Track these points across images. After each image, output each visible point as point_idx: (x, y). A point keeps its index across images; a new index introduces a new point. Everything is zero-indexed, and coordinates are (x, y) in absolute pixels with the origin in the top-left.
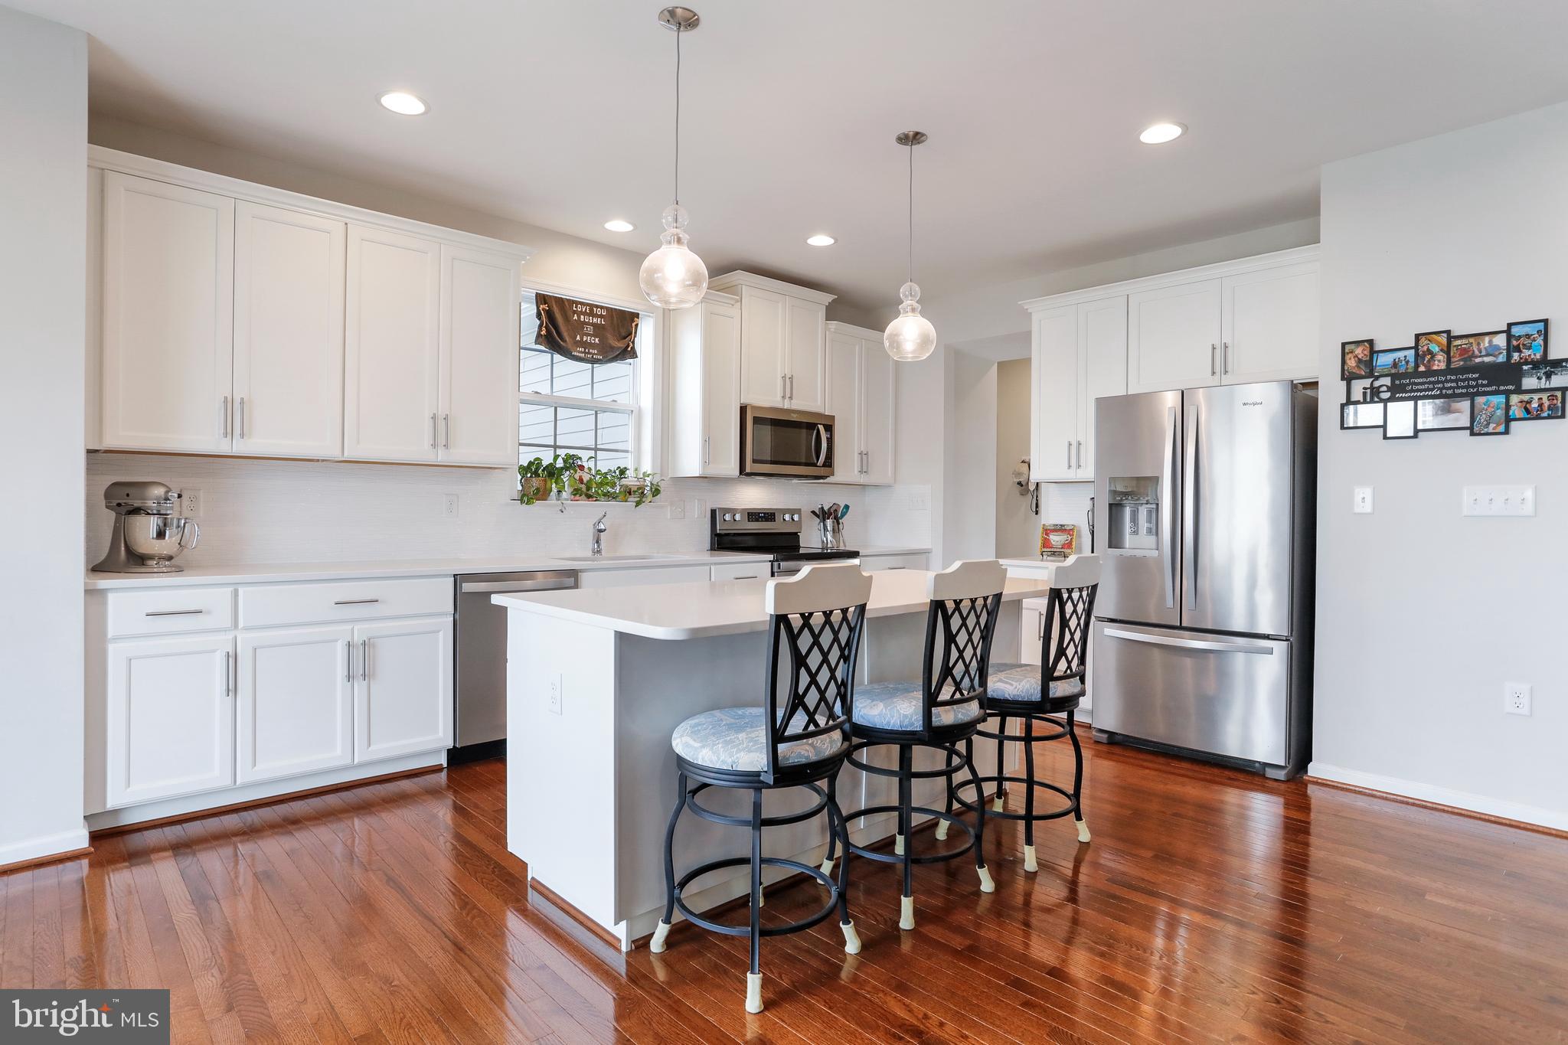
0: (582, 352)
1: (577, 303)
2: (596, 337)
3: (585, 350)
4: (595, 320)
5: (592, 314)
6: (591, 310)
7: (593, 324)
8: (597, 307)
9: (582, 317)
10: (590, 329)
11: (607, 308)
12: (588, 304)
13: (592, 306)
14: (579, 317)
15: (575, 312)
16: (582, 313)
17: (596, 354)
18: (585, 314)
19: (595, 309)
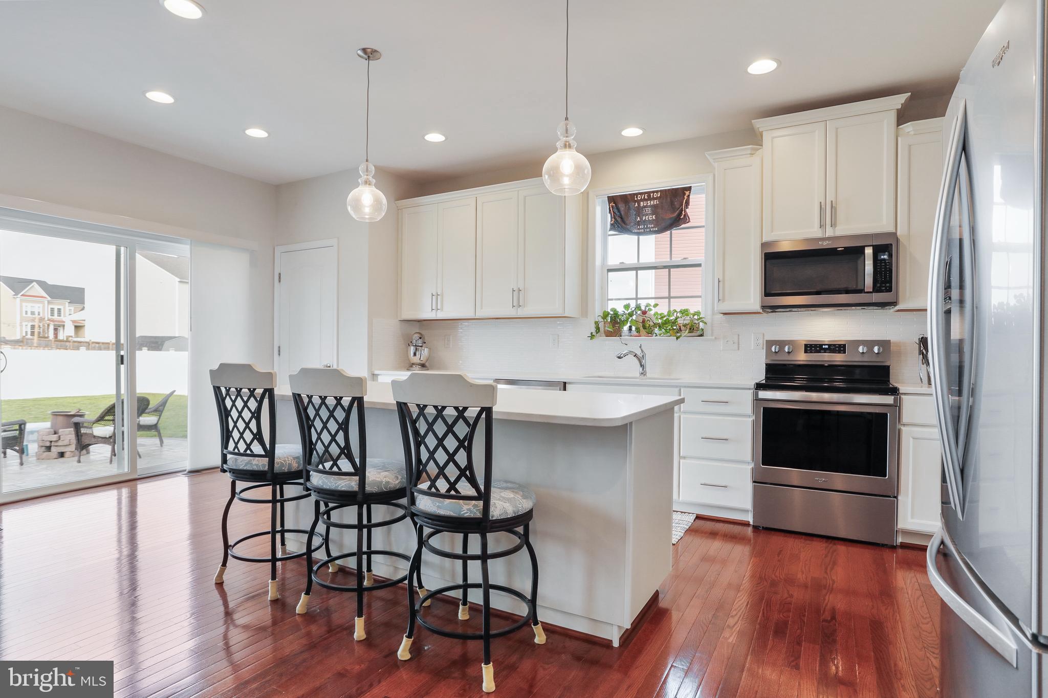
0: (642, 229)
1: (637, 194)
2: (653, 215)
3: (644, 226)
4: (652, 203)
5: (649, 199)
6: (649, 196)
7: (651, 206)
8: (653, 192)
9: (642, 203)
10: (649, 210)
11: (661, 191)
12: (645, 193)
13: (649, 193)
14: (639, 204)
15: (635, 201)
16: (641, 200)
17: (652, 228)
18: (645, 200)
19: (652, 195)
